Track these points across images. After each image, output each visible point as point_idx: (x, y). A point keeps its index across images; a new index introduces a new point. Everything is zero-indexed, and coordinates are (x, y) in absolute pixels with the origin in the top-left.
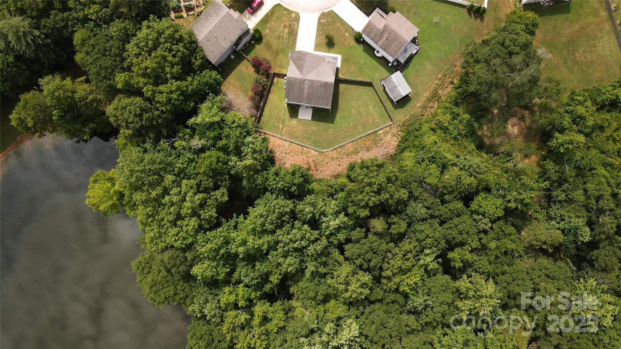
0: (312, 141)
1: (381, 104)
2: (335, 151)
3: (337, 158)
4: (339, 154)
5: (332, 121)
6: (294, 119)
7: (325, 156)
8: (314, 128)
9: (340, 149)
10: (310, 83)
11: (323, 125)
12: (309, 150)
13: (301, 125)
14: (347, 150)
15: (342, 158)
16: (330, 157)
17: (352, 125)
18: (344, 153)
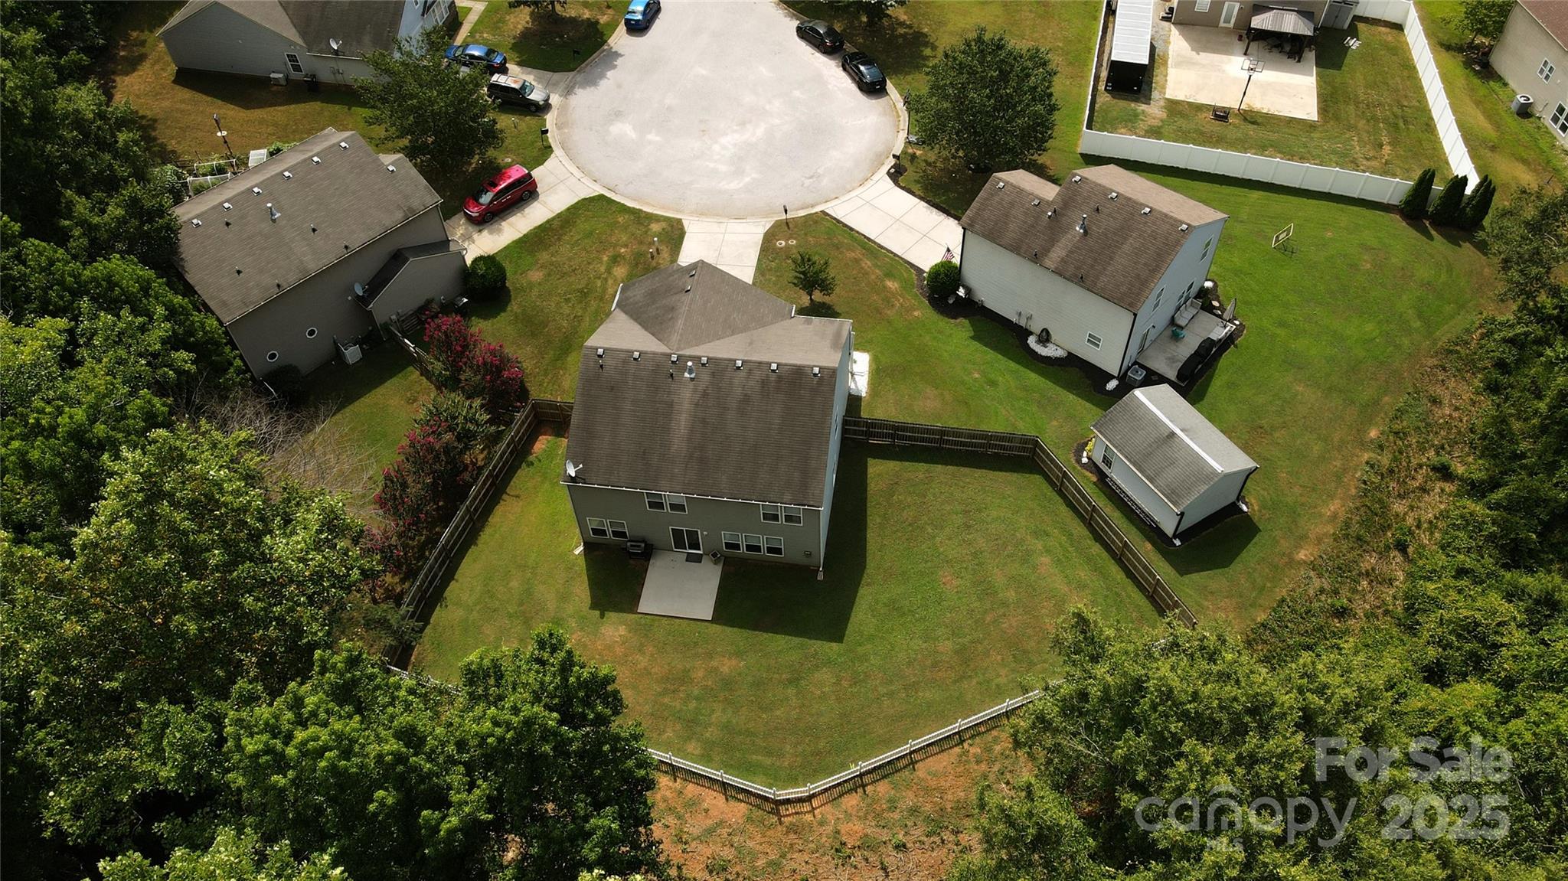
0: (713, 733)
1: (1096, 549)
2: (852, 801)
3: (867, 845)
4: (878, 816)
5: (834, 627)
6: (612, 616)
7: (792, 829)
8: (727, 666)
9: (883, 788)
10: (705, 377)
11: (783, 647)
12: (691, 789)
13: (650, 649)
14: (927, 791)
15: (901, 847)
16: (824, 836)
17: (946, 646)
18: (914, 811)
